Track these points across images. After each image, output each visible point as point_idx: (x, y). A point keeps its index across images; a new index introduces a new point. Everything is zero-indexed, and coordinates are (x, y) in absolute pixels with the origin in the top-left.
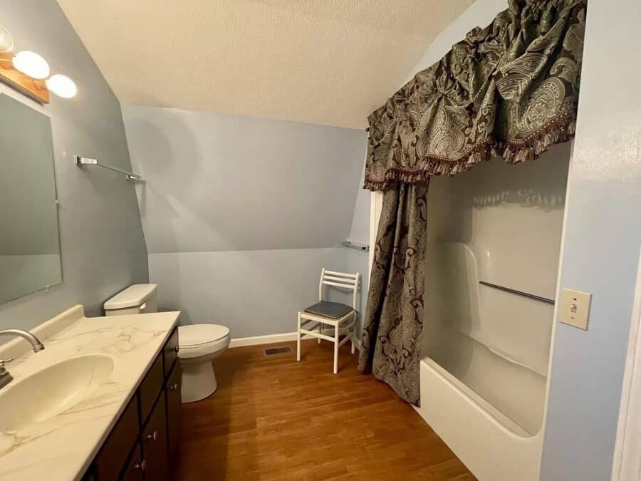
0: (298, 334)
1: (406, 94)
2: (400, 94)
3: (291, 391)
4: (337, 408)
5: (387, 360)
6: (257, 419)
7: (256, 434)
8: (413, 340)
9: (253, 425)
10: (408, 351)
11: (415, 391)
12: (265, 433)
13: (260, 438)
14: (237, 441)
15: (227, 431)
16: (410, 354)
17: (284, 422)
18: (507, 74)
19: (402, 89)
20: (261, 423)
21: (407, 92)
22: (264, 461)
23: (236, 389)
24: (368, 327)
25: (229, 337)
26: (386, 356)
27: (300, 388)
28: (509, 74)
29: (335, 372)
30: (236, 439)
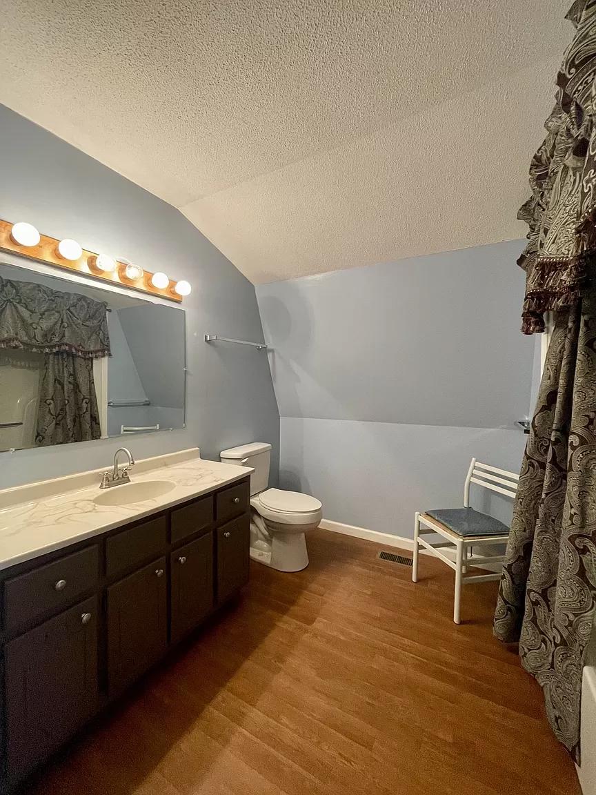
0: (413, 542)
1: (544, 162)
2: (537, 167)
3: (377, 611)
4: (421, 667)
5: (544, 641)
6: (318, 618)
7: (306, 631)
8: (571, 617)
9: (310, 621)
10: (562, 637)
11: (573, 724)
12: (315, 635)
13: (306, 637)
14: (285, 626)
15: (284, 611)
16: (564, 642)
17: (342, 638)
18: (573, 70)
19: (535, 157)
20: (318, 625)
21: (544, 158)
22: (293, 662)
23: (322, 577)
24: (510, 566)
25: (319, 514)
26: (541, 633)
27: (390, 614)
28: (577, 67)
29: (456, 619)
30: (287, 624)
